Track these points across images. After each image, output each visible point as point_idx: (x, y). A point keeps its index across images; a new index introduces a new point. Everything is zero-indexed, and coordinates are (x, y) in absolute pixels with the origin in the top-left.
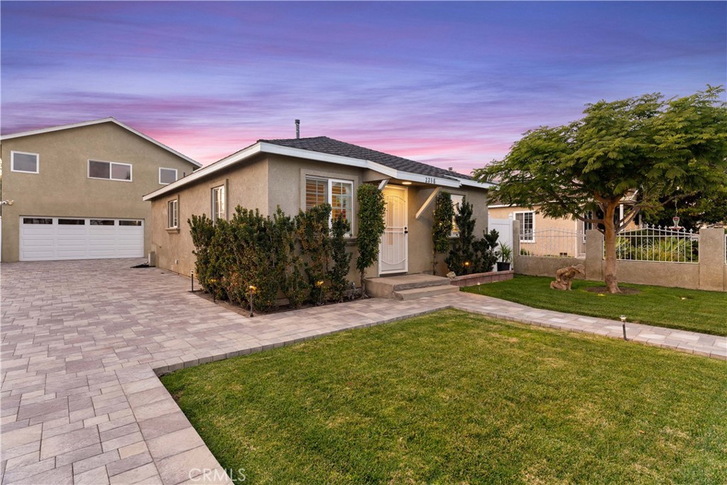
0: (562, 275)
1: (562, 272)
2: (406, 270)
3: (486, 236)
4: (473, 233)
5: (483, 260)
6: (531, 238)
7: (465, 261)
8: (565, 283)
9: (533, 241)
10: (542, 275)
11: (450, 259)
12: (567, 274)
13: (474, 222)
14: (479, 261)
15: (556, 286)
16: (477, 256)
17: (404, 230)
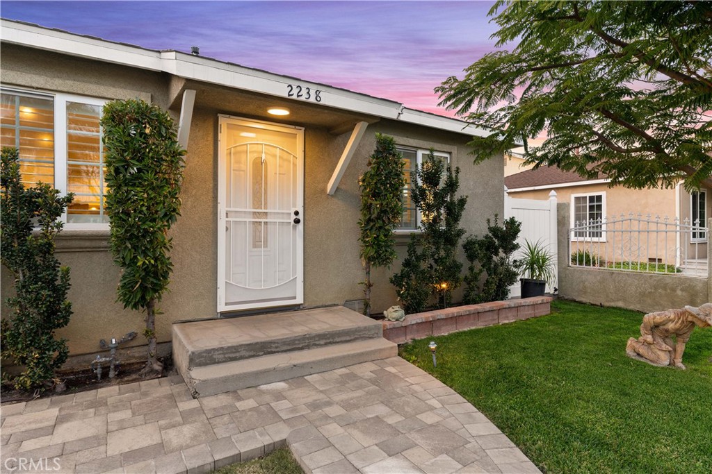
0: (656, 326)
1: (658, 319)
2: (299, 300)
3: (495, 231)
4: (461, 225)
5: (484, 276)
6: (598, 234)
7: (440, 281)
8: (664, 346)
9: (603, 239)
10: (613, 304)
11: (402, 276)
12: (671, 326)
13: (462, 202)
14: (475, 278)
15: (641, 351)
16: (471, 269)
17: (293, 217)
